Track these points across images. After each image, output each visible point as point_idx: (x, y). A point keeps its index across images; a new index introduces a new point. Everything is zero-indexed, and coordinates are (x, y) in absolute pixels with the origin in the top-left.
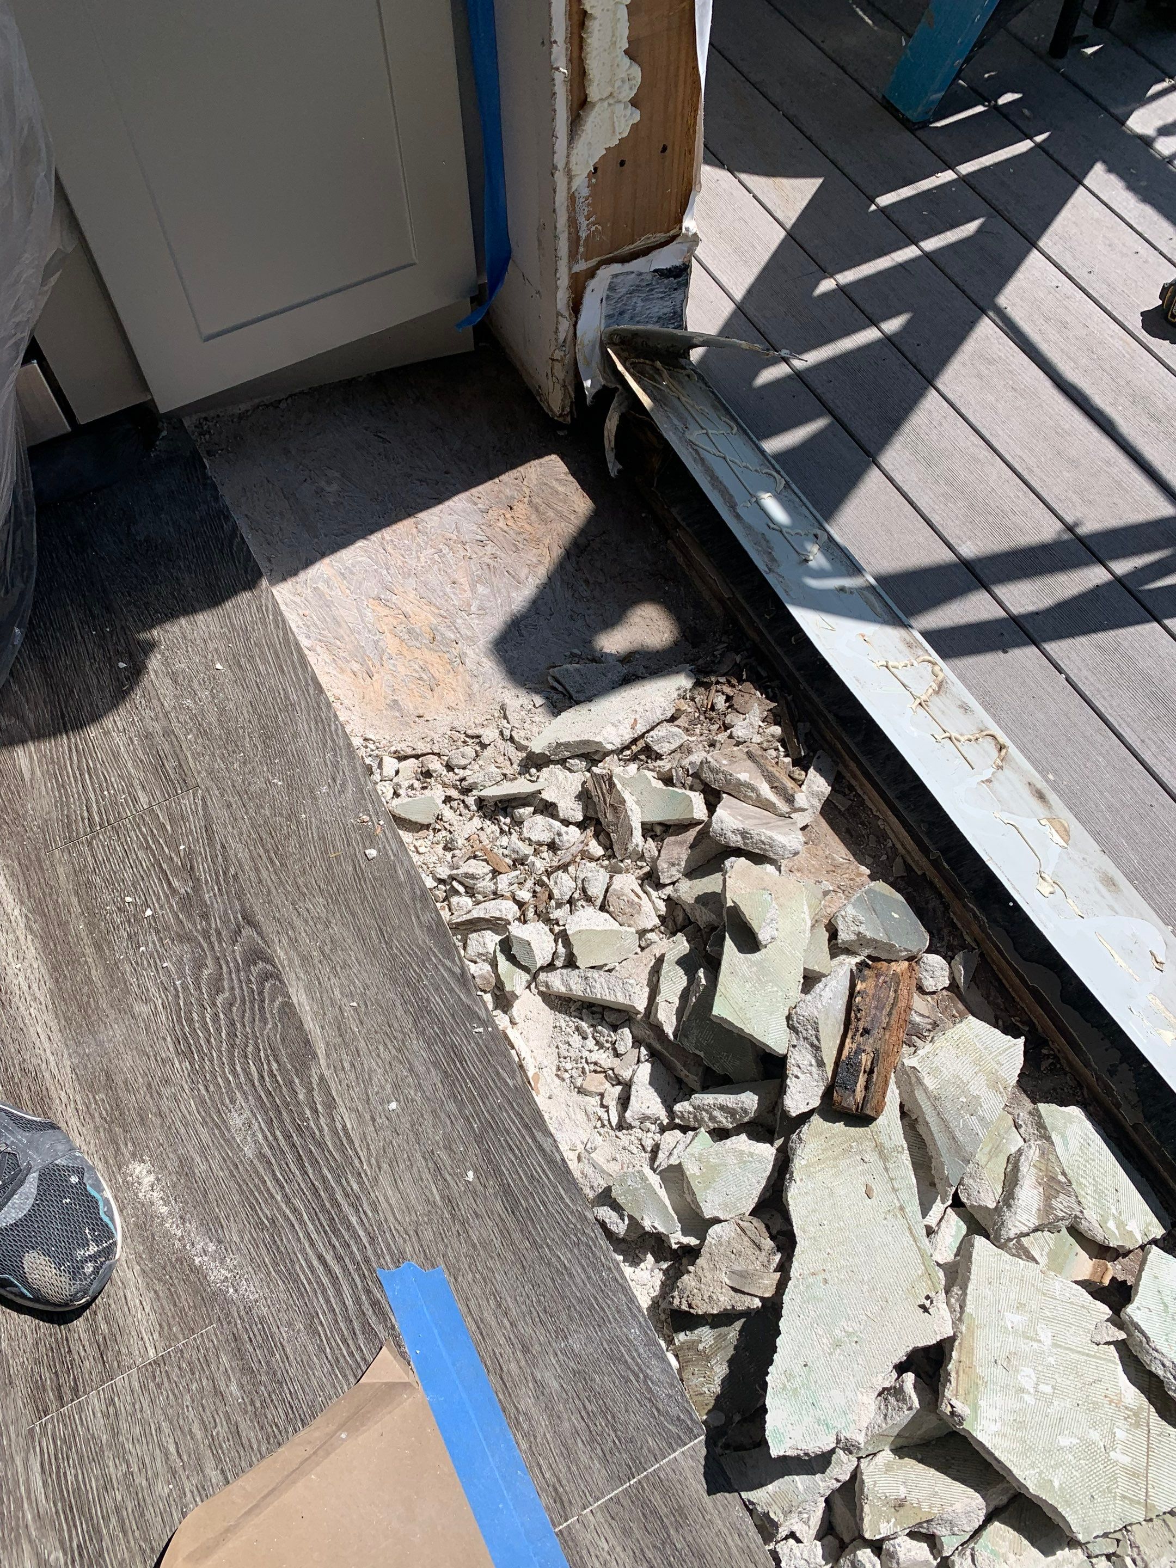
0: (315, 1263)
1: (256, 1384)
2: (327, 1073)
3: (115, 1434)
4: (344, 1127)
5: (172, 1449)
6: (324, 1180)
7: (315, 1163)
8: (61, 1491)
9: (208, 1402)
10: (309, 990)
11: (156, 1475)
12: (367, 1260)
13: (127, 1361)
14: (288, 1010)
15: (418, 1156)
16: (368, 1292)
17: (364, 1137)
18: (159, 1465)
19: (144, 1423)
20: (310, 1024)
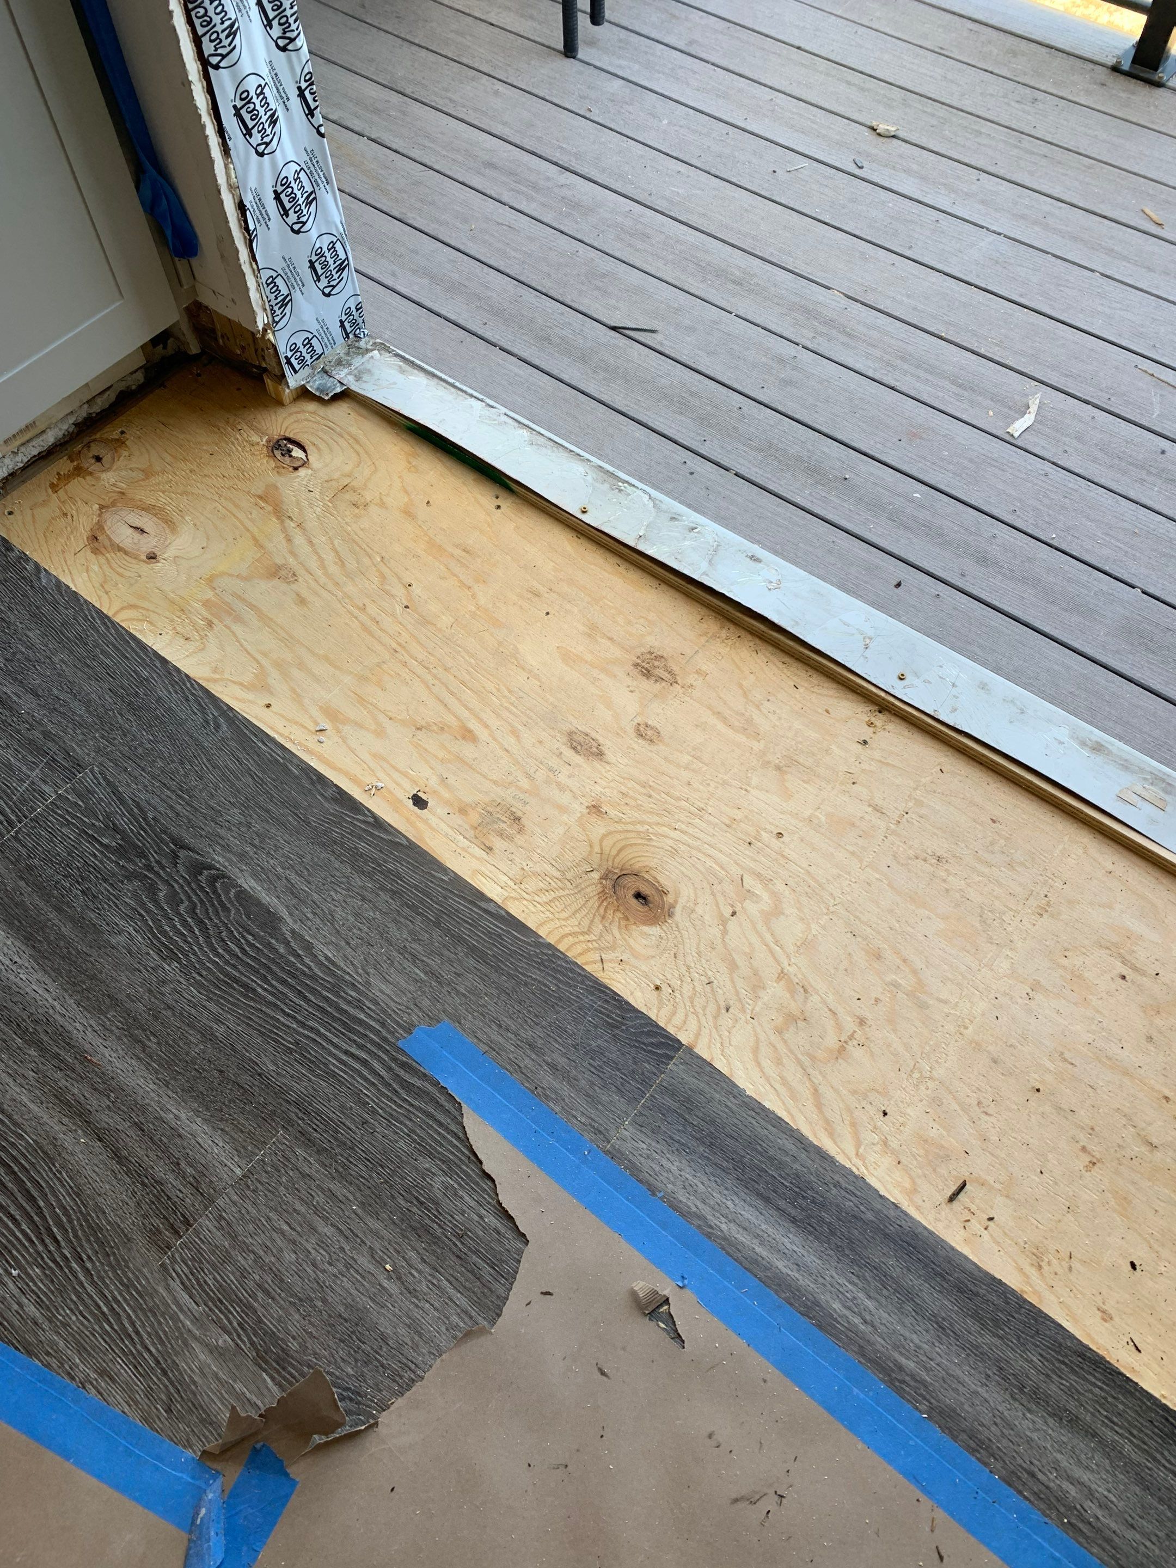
0: (344, 1057)
1: (333, 1157)
2: (296, 927)
3: (234, 1237)
4: (327, 958)
5: (286, 1227)
6: (326, 999)
7: (313, 991)
8: (207, 1294)
9: (301, 1185)
10: (255, 875)
11: (281, 1250)
12: (385, 1039)
13: (220, 1185)
14: (244, 897)
15: (395, 953)
16: (395, 1060)
17: (345, 958)
18: (279, 1242)
19: (254, 1221)
20: (266, 898)
